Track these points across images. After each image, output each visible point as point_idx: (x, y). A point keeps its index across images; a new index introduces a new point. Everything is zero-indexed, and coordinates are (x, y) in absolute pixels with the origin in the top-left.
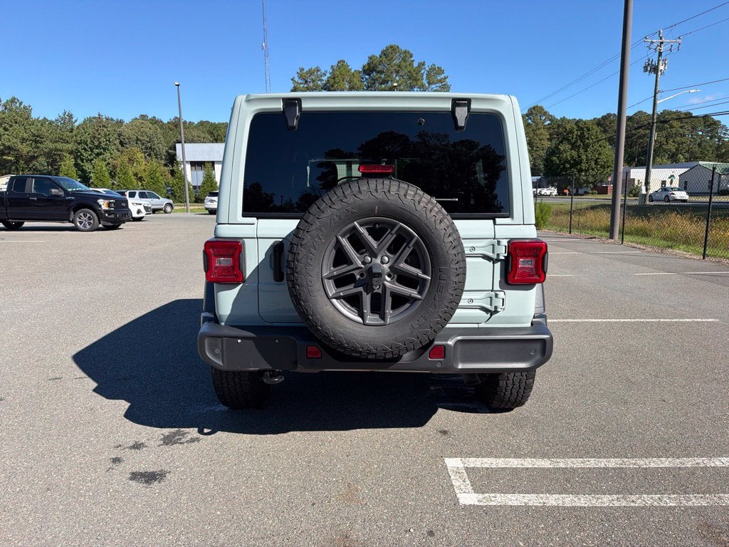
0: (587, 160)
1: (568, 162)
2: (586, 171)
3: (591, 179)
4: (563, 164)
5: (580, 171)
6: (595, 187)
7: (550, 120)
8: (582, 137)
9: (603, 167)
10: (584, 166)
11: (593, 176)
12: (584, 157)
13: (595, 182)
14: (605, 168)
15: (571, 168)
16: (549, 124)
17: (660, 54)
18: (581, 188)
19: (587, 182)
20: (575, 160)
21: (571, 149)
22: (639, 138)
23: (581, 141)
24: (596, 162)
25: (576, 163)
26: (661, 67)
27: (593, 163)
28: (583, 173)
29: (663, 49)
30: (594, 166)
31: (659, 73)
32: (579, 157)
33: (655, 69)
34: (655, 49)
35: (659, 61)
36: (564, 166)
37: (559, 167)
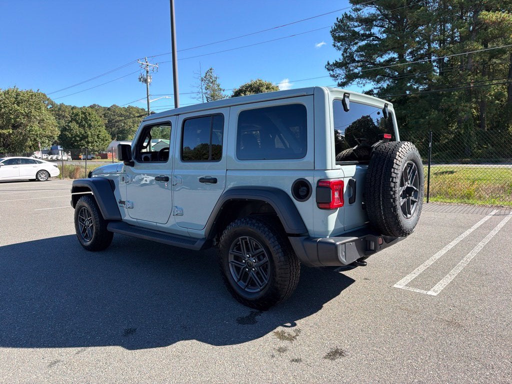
0: (91, 135)
1: (78, 136)
2: (92, 143)
3: (96, 148)
4: (74, 137)
5: (88, 142)
6: (100, 154)
7: (52, 105)
8: (86, 119)
9: (103, 140)
10: (90, 139)
11: (97, 146)
12: (89, 133)
13: (99, 150)
14: (104, 141)
15: (80, 140)
16: (51, 108)
17: (147, 72)
18: (90, 154)
19: (93, 150)
20: (83, 135)
21: (79, 127)
22: (116, 122)
23: (86, 122)
24: (98, 137)
25: (84, 137)
26: (149, 80)
27: (96, 137)
28: (90, 144)
29: (148, 69)
30: (97, 140)
31: (148, 84)
32: (86, 133)
33: (146, 81)
34: (145, 68)
35: (147, 76)
36: (75, 139)
37: (72, 140)
